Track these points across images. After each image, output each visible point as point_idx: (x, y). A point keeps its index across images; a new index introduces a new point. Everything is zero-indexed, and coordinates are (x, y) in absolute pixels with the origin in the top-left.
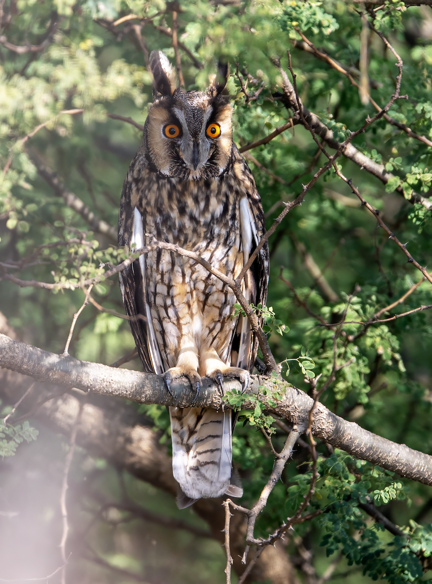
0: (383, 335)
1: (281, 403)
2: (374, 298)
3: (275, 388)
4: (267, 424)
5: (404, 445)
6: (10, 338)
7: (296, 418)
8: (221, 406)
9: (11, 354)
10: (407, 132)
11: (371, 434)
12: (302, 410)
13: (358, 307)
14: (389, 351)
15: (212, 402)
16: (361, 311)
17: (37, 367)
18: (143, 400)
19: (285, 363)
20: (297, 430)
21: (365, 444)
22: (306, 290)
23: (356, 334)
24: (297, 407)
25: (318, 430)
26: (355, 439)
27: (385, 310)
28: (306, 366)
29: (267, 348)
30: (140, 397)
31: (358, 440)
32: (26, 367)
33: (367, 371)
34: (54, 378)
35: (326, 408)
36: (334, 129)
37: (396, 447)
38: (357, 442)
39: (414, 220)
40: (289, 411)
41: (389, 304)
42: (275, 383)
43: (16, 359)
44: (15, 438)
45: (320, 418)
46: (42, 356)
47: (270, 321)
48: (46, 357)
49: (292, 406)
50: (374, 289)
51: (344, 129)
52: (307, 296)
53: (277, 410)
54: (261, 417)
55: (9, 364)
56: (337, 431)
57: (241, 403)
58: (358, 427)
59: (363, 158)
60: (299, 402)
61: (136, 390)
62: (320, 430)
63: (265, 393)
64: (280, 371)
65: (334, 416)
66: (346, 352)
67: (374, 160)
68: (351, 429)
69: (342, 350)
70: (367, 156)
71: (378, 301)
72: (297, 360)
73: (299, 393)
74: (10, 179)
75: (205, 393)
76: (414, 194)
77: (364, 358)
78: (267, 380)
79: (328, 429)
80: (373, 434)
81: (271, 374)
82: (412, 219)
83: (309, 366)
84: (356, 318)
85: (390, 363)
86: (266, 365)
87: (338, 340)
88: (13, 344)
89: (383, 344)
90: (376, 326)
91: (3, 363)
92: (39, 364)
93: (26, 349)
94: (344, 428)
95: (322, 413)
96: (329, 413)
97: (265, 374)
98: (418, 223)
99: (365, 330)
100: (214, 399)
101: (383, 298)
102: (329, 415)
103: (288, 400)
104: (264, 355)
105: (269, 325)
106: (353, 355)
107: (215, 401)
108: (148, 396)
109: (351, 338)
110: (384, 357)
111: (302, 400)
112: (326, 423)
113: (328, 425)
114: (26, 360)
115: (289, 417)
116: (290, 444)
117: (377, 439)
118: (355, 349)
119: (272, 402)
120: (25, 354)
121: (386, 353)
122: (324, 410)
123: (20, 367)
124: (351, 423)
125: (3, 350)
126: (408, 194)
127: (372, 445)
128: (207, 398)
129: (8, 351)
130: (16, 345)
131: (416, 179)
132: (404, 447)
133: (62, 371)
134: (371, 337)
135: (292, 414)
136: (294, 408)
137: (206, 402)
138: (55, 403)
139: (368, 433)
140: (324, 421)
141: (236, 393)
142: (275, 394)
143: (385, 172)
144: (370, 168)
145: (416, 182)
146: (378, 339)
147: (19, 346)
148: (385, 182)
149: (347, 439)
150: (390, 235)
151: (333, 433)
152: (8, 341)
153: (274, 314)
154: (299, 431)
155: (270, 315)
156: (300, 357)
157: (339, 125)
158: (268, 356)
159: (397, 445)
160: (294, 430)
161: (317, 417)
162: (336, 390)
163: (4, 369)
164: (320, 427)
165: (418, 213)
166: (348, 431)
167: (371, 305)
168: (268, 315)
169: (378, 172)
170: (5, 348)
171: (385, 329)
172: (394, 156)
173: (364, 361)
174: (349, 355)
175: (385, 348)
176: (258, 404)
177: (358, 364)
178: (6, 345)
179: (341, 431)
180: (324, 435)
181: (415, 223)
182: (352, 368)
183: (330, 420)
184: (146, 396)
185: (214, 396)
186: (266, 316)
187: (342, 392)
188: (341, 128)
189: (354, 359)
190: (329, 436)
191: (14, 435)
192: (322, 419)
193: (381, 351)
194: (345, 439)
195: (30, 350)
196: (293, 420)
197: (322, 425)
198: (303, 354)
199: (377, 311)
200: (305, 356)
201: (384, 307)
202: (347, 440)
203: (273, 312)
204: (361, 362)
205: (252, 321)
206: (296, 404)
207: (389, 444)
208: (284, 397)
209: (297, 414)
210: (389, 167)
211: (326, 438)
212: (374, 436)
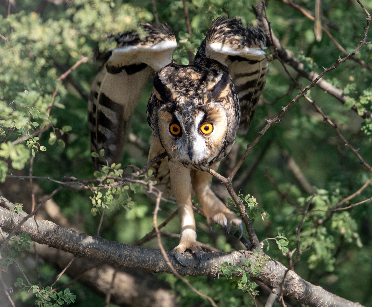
0: (345, 219)
1: (262, 271)
2: (338, 191)
3: (257, 261)
4: (252, 288)
5: (358, 303)
6: (55, 224)
7: (275, 283)
8: (217, 274)
9: (55, 236)
10: (361, 64)
11: (332, 295)
12: (279, 277)
13: (325, 198)
14: (350, 231)
15: (210, 271)
16: (328, 201)
17: (76, 246)
18: (158, 270)
19: (266, 241)
20: (276, 292)
21: (328, 303)
22: (287, 185)
23: (325, 218)
24: (275, 275)
25: (291, 292)
26: (320, 299)
27: (346, 200)
28: (282, 244)
29: (252, 230)
30: (155, 268)
31: (322, 300)
32: (67, 246)
33: (332, 246)
34: (89, 254)
35: (298, 275)
36: (304, 62)
37: (351, 305)
38: (321, 301)
39: (366, 131)
40: (269, 278)
41: (350, 195)
42: (258, 257)
43: (60, 240)
44: (58, 301)
45: (293, 283)
46: (80, 238)
47: (254, 209)
48: (83, 238)
49: (272, 274)
50: (339, 184)
51: (312, 62)
52: (288, 190)
53: (260, 277)
54: (247, 283)
55: (54, 244)
56: (307, 292)
57: (232, 273)
58: (322, 290)
59: (326, 84)
60: (276, 271)
61: (151, 263)
62: (293, 292)
63: (250, 266)
64: (262, 248)
65: (303, 282)
66: (316, 233)
67: (335, 86)
68: (317, 291)
69: (314, 231)
70: (330, 83)
71: (341, 193)
72: (275, 239)
73: (276, 264)
74: (48, 102)
75: (205, 264)
76: (366, 111)
77: (331, 236)
78: (252, 254)
79: (299, 292)
80: (334, 295)
81: (255, 250)
82: (364, 130)
83: (284, 243)
84: (324, 206)
85: (350, 240)
86: (251, 243)
87: (311, 223)
88: (57, 229)
89: (344, 226)
90: (340, 212)
91: (50, 243)
92: (77, 243)
93: (67, 232)
94: (311, 290)
95: (294, 279)
96: (300, 279)
97: (251, 250)
98: (369, 133)
99: (331, 215)
100: (212, 269)
101: (346, 191)
102: (300, 280)
103: (268, 269)
104: (250, 235)
105: (254, 213)
106: (322, 234)
107: (213, 271)
108: (161, 267)
109: (320, 221)
110: (346, 236)
111: (279, 269)
112: (298, 287)
113: (299, 288)
114: (67, 240)
115: (269, 282)
116: (270, 303)
117: (337, 299)
118: (324, 230)
119: (255, 271)
120: (66, 236)
121: (347, 233)
122: (296, 277)
123: (63, 246)
124: (317, 286)
125: (50, 233)
126: (361, 112)
127: (333, 304)
128: (206, 269)
129: (53, 234)
130: (60, 230)
131: (367, 100)
132: (358, 305)
133: (95, 248)
134: (336, 221)
135: (271, 280)
136: (273, 275)
137: (205, 271)
138: (97, 272)
139: (330, 294)
140: (296, 285)
141: (228, 265)
142: (257, 266)
143: (343, 95)
144: (332, 92)
145: (367, 102)
146: (341, 223)
147: (62, 230)
148: (343, 102)
149: (314, 298)
150: (346, 143)
151: (303, 295)
152: (54, 226)
153: (257, 204)
154: (277, 293)
155: (254, 204)
156: (277, 237)
157: (308, 59)
158: (253, 236)
159: (352, 303)
160: (273, 292)
161: (291, 282)
162: (309, 261)
163: (51, 247)
164: (293, 289)
165: (369, 126)
166: (315, 293)
167: (336, 196)
168: (252, 205)
169: (338, 95)
170: (51, 232)
171: (347, 214)
172: (351, 82)
173: (330, 239)
174: (319, 234)
175: (347, 229)
176: (245, 273)
177: (325, 241)
178: (52, 229)
179: (309, 293)
180: (296, 296)
181: (367, 133)
182: (321, 244)
183: (301, 285)
184: (160, 267)
185: (211, 267)
186: (251, 205)
187: (314, 263)
188: (309, 62)
189: (322, 238)
190: (300, 297)
191: (57, 299)
192: (295, 283)
193: (343, 231)
194: (312, 299)
195: (71, 233)
196: (273, 284)
197: (294, 288)
198: (279, 234)
199: (340, 201)
200: (281, 235)
201: (345, 197)
202: (314, 300)
203: (256, 203)
204: (328, 239)
205: (240, 209)
206: (274, 273)
207: (346, 302)
208: (265, 268)
209: (275, 280)
210: (347, 91)
211: (297, 298)
212: (334, 296)
